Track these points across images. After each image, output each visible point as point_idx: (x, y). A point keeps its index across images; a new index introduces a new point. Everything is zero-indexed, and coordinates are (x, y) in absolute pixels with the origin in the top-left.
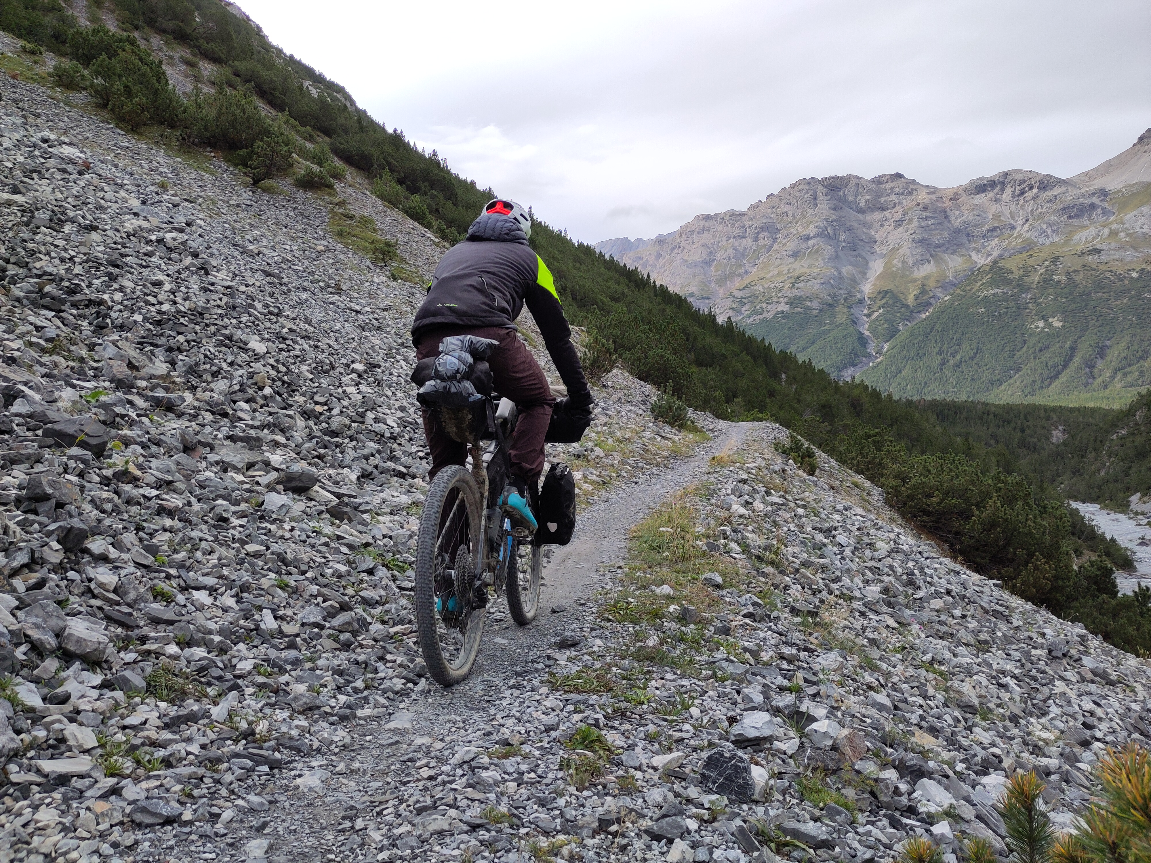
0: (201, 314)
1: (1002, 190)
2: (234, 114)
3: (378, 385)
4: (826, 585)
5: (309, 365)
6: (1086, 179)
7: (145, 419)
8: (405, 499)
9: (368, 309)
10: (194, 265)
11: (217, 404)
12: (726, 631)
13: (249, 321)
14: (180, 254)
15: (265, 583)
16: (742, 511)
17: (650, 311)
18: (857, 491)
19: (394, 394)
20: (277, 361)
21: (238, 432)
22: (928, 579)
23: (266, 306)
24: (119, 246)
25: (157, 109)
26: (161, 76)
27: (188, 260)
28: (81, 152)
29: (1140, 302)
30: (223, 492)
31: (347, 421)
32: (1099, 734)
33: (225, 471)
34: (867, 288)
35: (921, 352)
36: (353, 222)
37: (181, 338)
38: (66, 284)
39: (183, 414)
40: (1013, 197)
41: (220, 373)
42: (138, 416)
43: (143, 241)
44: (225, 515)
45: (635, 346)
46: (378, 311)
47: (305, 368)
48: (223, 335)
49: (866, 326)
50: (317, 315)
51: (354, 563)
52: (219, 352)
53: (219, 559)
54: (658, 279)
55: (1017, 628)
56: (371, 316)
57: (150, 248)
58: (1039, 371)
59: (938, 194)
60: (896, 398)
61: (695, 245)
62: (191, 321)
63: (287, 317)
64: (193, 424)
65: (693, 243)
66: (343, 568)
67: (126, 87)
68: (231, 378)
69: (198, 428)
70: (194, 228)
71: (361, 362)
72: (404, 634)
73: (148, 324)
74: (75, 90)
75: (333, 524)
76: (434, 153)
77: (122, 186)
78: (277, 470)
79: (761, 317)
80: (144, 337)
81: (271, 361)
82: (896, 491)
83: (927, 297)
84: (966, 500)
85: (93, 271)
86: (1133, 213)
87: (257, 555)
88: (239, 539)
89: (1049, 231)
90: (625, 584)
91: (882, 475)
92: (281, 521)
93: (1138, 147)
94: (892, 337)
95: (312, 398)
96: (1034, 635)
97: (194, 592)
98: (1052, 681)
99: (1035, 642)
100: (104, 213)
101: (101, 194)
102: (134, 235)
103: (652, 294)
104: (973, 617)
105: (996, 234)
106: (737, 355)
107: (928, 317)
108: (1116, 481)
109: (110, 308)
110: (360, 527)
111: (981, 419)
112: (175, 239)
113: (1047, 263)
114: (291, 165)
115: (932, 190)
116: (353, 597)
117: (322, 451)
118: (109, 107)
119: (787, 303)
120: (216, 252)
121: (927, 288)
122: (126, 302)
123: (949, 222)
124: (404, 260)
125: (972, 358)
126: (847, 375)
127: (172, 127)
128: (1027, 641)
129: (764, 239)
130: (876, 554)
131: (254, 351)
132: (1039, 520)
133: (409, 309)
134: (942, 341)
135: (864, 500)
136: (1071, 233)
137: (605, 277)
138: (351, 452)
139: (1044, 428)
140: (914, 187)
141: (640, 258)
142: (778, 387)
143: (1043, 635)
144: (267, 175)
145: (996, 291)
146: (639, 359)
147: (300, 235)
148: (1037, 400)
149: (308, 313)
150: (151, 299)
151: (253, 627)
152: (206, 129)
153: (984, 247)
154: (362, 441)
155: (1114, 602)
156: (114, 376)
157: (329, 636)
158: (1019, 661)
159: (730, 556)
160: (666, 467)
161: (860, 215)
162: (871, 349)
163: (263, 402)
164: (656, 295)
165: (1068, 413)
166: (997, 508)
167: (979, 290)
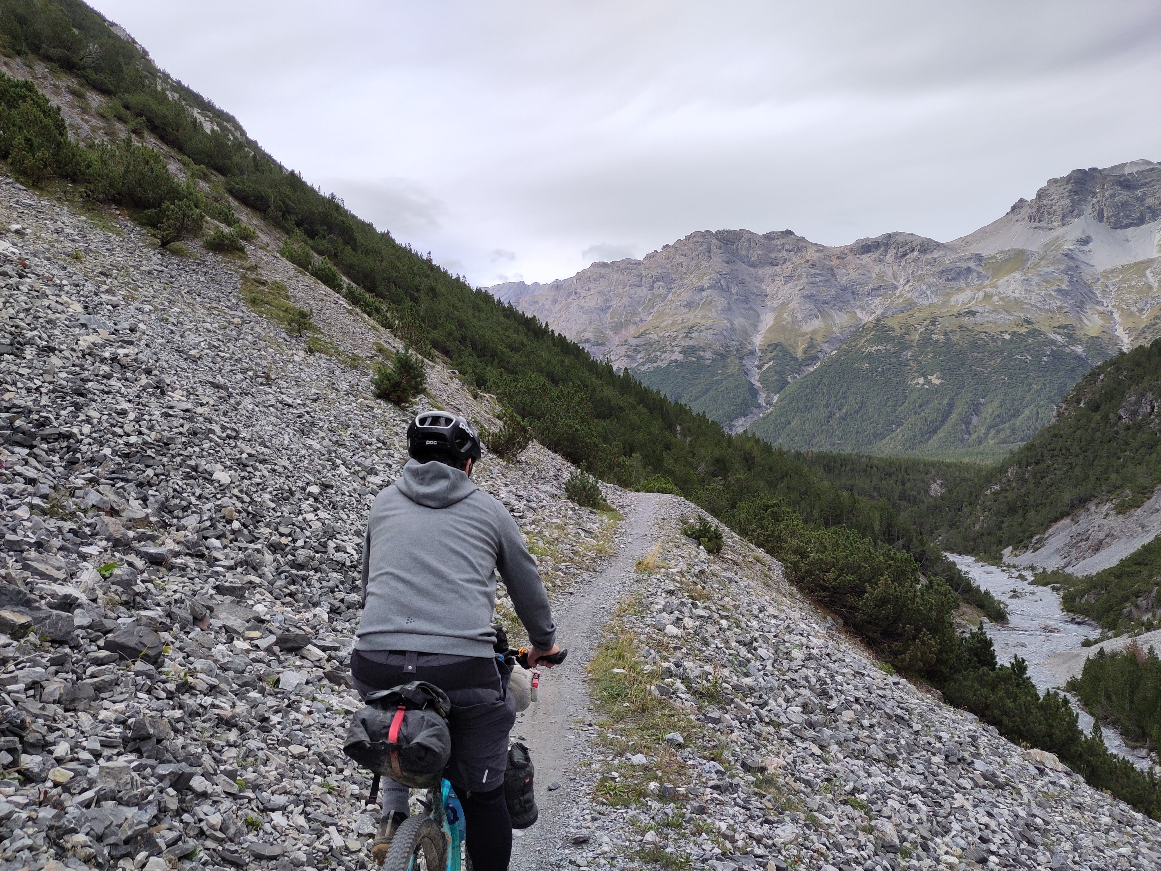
0: (167, 444)
1: (886, 251)
2: (141, 173)
3: (334, 508)
4: (757, 713)
5: (270, 493)
6: (963, 244)
9: (299, 401)
10: (150, 385)
11: (193, 545)
12: (702, 809)
13: (211, 448)
14: (135, 372)
16: (676, 631)
17: (549, 362)
18: (758, 566)
19: (349, 517)
20: (241, 491)
21: (222, 581)
22: (839, 687)
23: (224, 428)
24: (78, 369)
25: (60, 163)
27: (144, 380)
29: (1012, 363)
31: (311, 553)
32: (994, 848)
33: (231, 639)
34: (758, 340)
35: (809, 404)
36: (265, 288)
37: (150, 472)
38: (36, 417)
39: (173, 567)
40: (896, 258)
41: (189, 508)
42: (144, 582)
43: (98, 360)
45: (544, 416)
46: (308, 402)
47: (267, 496)
48: (189, 466)
49: (757, 377)
52: (187, 485)
53: (276, 769)
54: (557, 327)
55: (917, 733)
56: (303, 411)
57: (107, 369)
58: (919, 426)
59: (826, 253)
60: (785, 449)
61: (592, 292)
62: (158, 452)
63: (243, 439)
65: (589, 289)
67: (27, 140)
68: (201, 513)
69: (191, 585)
70: (138, 336)
71: (315, 484)
73: (117, 458)
75: (335, 693)
76: (332, 194)
77: (61, 287)
79: (655, 365)
80: (113, 472)
81: (236, 491)
82: (795, 566)
83: (815, 351)
84: (860, 577)
85: (59, 400)
86: (1006, 279)
87: (302, 757)
88: (282, 740)
89: (928, 292)
90: (601, 748)
91: (782, 549)
93: (1011, 215)
94: (781, 389)
95: (276, 529)
96: (932, 740)
97: (272, 815)
98: (951, 794)
99: (933, 747)
100: (55, 328)
102: (89, 354)
103: (551, 343)
104: (879, 726)
105: (879, 293)
106: (634, 408)
107: (816, 370)
108: (989, 534)
109: (80, 442)
111: (865, 471)
112: (126, 356)
113: (926, 323)
114: (201, 227)
115: (820, 248)
117: (292, 587)
118: (9, 160)
119: (680, 352)
121: (815, 342)
122: (94, 435)
123: (836, 280)
124: (318, 330)
125: (857, 412)
126: (739, 427)
127: (74, 181)
128: (926, 747)
129: (660, 288)
130: (793, 665)
131: (219, 482)
132: (926, 596)
134: (829, 395)
135: (766, 576)
136: (949, 295)
137: (505, 326)
138: (318, 586)
139: (923, 481)
140: (804, 244)
141: (536, 302)
142: (673, 440)
143: (940, 738)
144: (177, 237)
145: (880, 347)
146: (548, 429)
148: (919, 453)
150: (117, 430)
152: (111, 185)
153: (869, 305)
154: (325, 572)
155: (993, 673)
156: (111, 535)
158: (922, 774)
159: (677, 697)
160: (595, 571)
161: (751, 269)
162: (762, 399)
163: (232, 537)
164: (554, 345)
165: (945, 468)
166: (888, 586)
167: (863, 346)
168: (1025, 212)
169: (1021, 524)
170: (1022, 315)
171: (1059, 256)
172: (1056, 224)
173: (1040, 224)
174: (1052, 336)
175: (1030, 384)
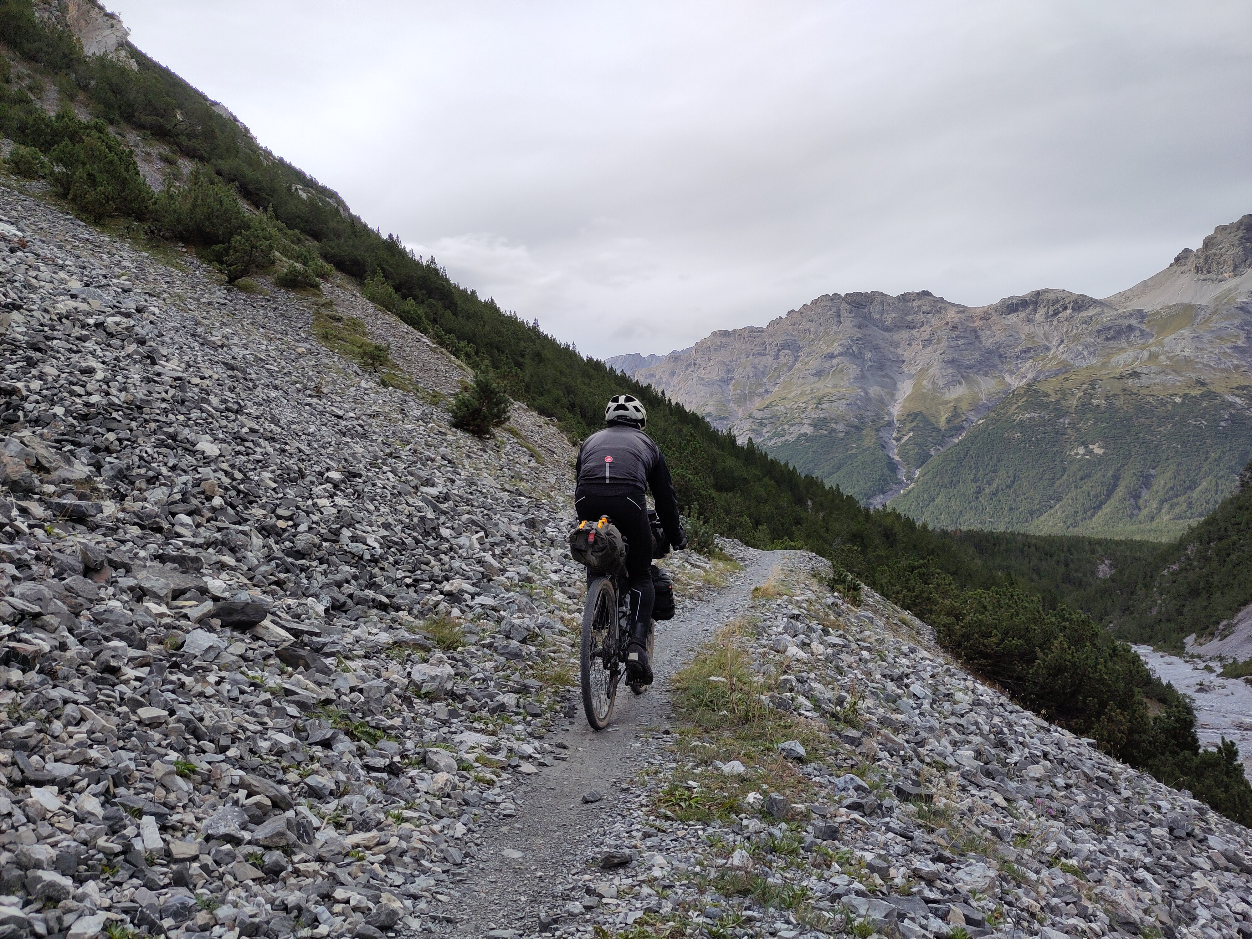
0: (139, 408)
1: (1035, 310)
2: (210, 207)
3: (358, 498)
4: (915, 751)
5: (273, 472)
6: (1123, 300)
7: (39, 532)
8: (385, 638)
9: (351, 414)
10: (138, 353)
11: (149, 517)
12: (832, 834)
13: (201, 418)
14: (123, 340)
15: (159, 769)
16: (801, 654)
17: (665, 431)
18: (905, 629)
19: (377, 509)
20: (233, 466)
21: (171, 551)
22: (1020, 739)
23: (224, 402)
24: (46, 329)
25: (125, 199)
26: (131, 166)
27: (132, 348)
28: (19, 230)
29: (1185, 429)
30: (124, 629)
31: (317, 540)
33: (139, 600)
34: (896, 410)
35: (955, 479)
36: (340, 324)
37: (111, 436)
39: (98, 527)
40: (1047, 318)
41: (158, 479)
42: (30, 527)
43: (78, 324)
44: (113, 663)
46: (364, 417)
47: (266, 475)
48: (165, 433)
49: (896, 451)
50: (288, 415)
51: (305, 730)
52: (159, 453)
53: (91, 732)
54: (674, 396)
55: (1127, 800)
56: (355, 423)
57: (85, 332)
58: (1081, 500)
59: (967, 314)
60: (930, 528)
61: (712, 363)
62: (126, 416)
63: (249, 415)
64: (109, 539)
65: (710, 360)
66: (285, 739)
67: (90, 175)
68: (172, 485)
69: (113, 544)
70: (145, 315)
71: (338, 470)
72: (368, 848)
73: (70, 419)
74: (33, 178)
75: (282, 672)
76: (432, 260)
77: (62, 267)
78: (216, 599)
79: (783, 439)
80: (64, 434)
81: (225, 466)
82: (948, 629)
83: (959, 420)
84: (1028, 641)
85: (8, 354)
86: (1173, 336)
87: (154, 724)
88: (130, 699)
89: (1085, 353)
90: (678, 756)
91: (931, 611)
92: (205, 669)
93: (1175, 267)
94: (923, 463)
95: (273, 511)
96: (1150, 809)
97: (34, 790)
99: (1152, 818)
100: (34, 292)
101: (34, 273)
102: (67, 318)
103: (667, 412)
104: (1078, 787)
105: (1029, 355)
106: (760, 480)
107: (961, 442)
108: (1169, 620)
109: (25, 399)
110: (319, 677)
111: (1022, 551)
112: (118, 324)
113: (1085, 386)
114: (273, 263)
115: (961, 309)
116: (296, 785)
117: (282, 576)
118: (70, 196)
119: (810, 425)
120: (169, 341)
121: (959, 411)
122: (45, 392)
123: (980, 342)
124: (396, 367)
125: (1007, 486)
126: (877, 503)
127: (140, 219)
128: (1142, 817)
129: (786, 357)
130: (958, 708)
131: (203, 453)
132: (1110, 664)
133: (400, 417)
134: (977, 468)
135: (914, 640)
136: (1109, 355)
138: (321, 578)
139: (1089, 561)
140: (943, 305)
141: (653, 375)
142: (804, 515)
143: (1159, 808)
144: (245, 272)
145: (1032, 415)
147: (279, 336)
148: (1080, 531)
149: (276, 412)
150: (77, 389)
151: (118, 848)
152: (179, 221)
153: (1018, 369)
154: (335, 564)
155: (1197, 760)
157: (247, 857)
158: (1145, 845)
159: (800, 715)
160: (700, 600)
161: (886, 334)
162: (902, 475)
163: (210, 515)
164: (671, 414)
165: (1114, 546)
166: (1064, 650)
167: (1014, 414)
168: (1191, 262)
169: (1205, 608)
170: (1194, 376)
171: (1233, 311)
172: (1227, 275)
173: (1208, 276)
174: (1230, 398)
175: (1207, 453)
